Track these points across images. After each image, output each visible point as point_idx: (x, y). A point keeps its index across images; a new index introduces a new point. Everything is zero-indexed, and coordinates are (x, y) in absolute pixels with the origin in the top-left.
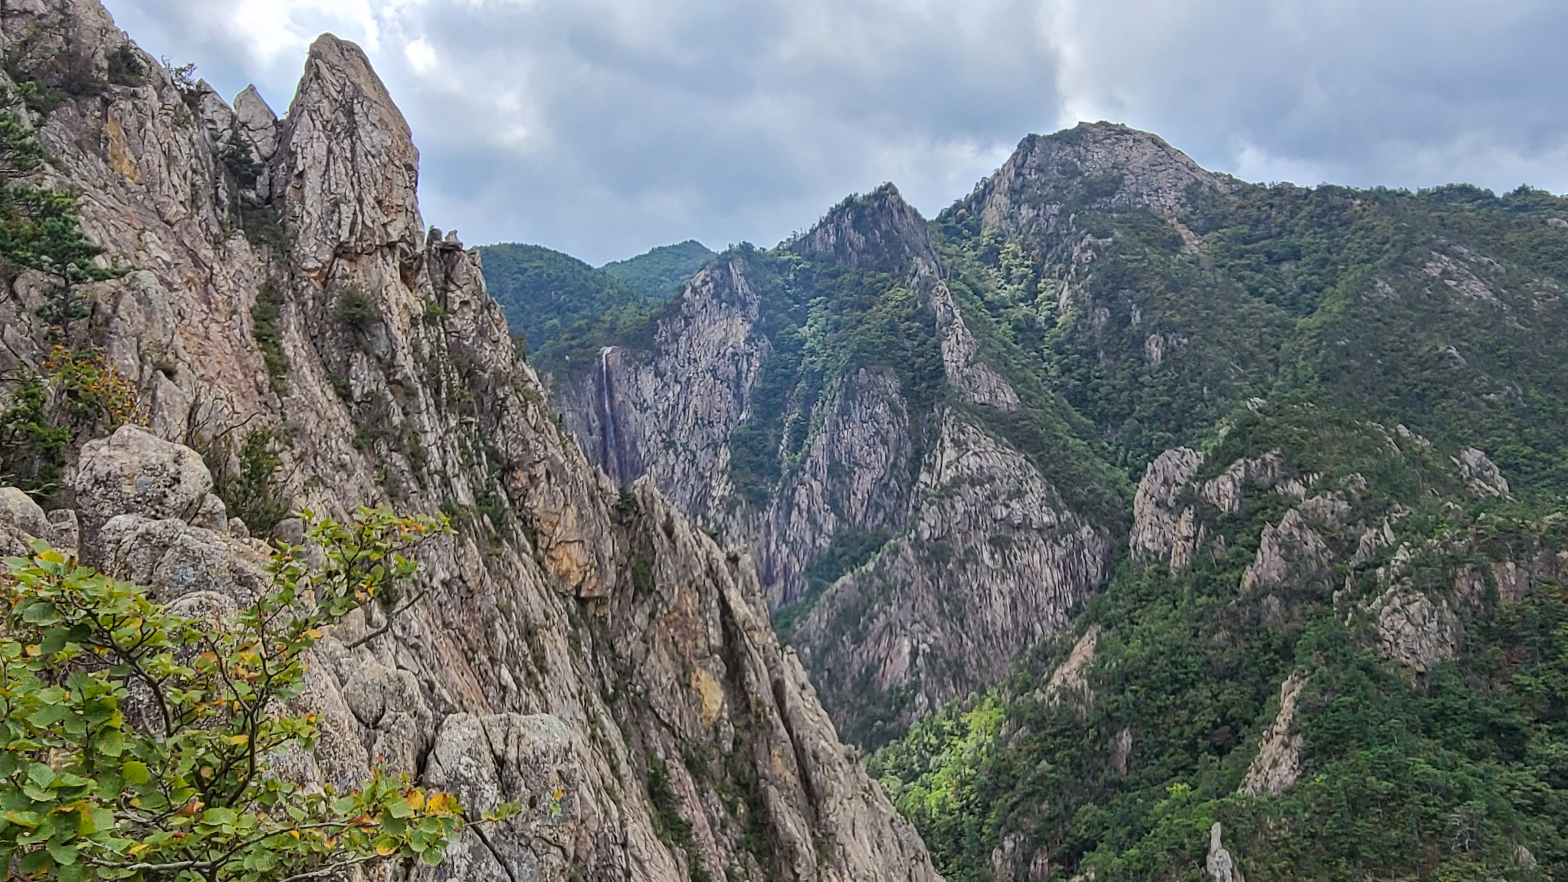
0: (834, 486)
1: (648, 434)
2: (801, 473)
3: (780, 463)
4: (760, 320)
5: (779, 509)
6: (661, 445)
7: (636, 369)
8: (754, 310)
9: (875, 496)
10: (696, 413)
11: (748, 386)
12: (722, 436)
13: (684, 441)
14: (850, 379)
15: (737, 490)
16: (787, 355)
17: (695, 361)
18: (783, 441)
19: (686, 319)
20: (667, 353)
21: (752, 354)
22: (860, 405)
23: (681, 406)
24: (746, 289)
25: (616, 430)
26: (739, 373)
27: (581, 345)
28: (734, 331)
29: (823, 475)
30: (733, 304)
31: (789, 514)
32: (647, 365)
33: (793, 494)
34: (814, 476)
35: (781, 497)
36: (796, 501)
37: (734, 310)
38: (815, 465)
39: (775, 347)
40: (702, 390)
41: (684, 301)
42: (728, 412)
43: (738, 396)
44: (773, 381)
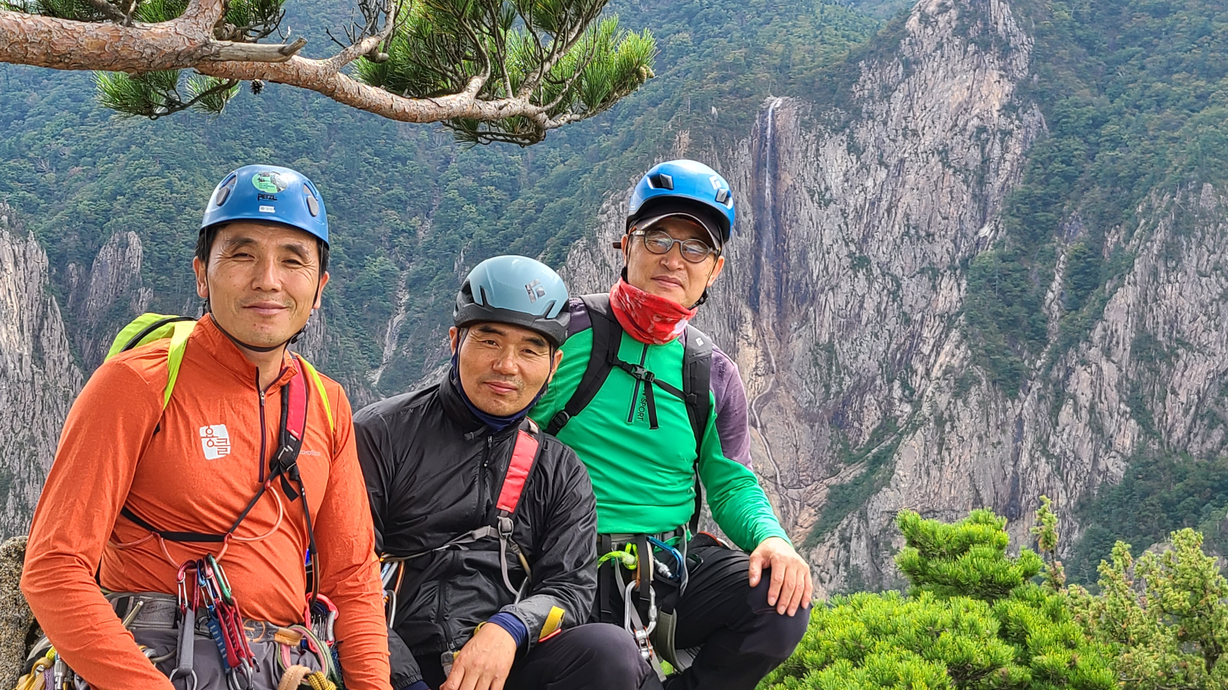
0: (1140, 374)
1: (827, 241)
2: (1084, 346)
3: (1045, 321)
4: (1028, 79)
5: (1040, 398)
6: (846, 262)
7: (819, 136)
8: (1021, 61)
9: (1210, 400)
10: (907, 216)
11: (998, 183)
12: (947, 259)
13: (884, 259)
14: (1185, 198)
15: (974, 361)
16: (1074, 143)
17: (915, 133)
18: (1055, 285)
19: (907, 64)
20: (871, 116)
21: (1010, 133)
22: (1200, 244)
23: (884, 204)
24: (1012, 25)
25: (778, 230)
26: (986, 161)
27: (734, 91)
28: (985, 92)
29: (1123, 353)
30: (986, 47)
31: (1056, 410)
32: (836, 131)
33: (1067, 376)
34: (1107, 354)
35: (1045, 380)
36: (1070, 390)
37: (987, 58)
38: (1110, 335)
39: (1053, 125)
40: (922, 182)
41: (906, 34)
42: (961, 222)
43: (981, 199)
44: (1046, 182)
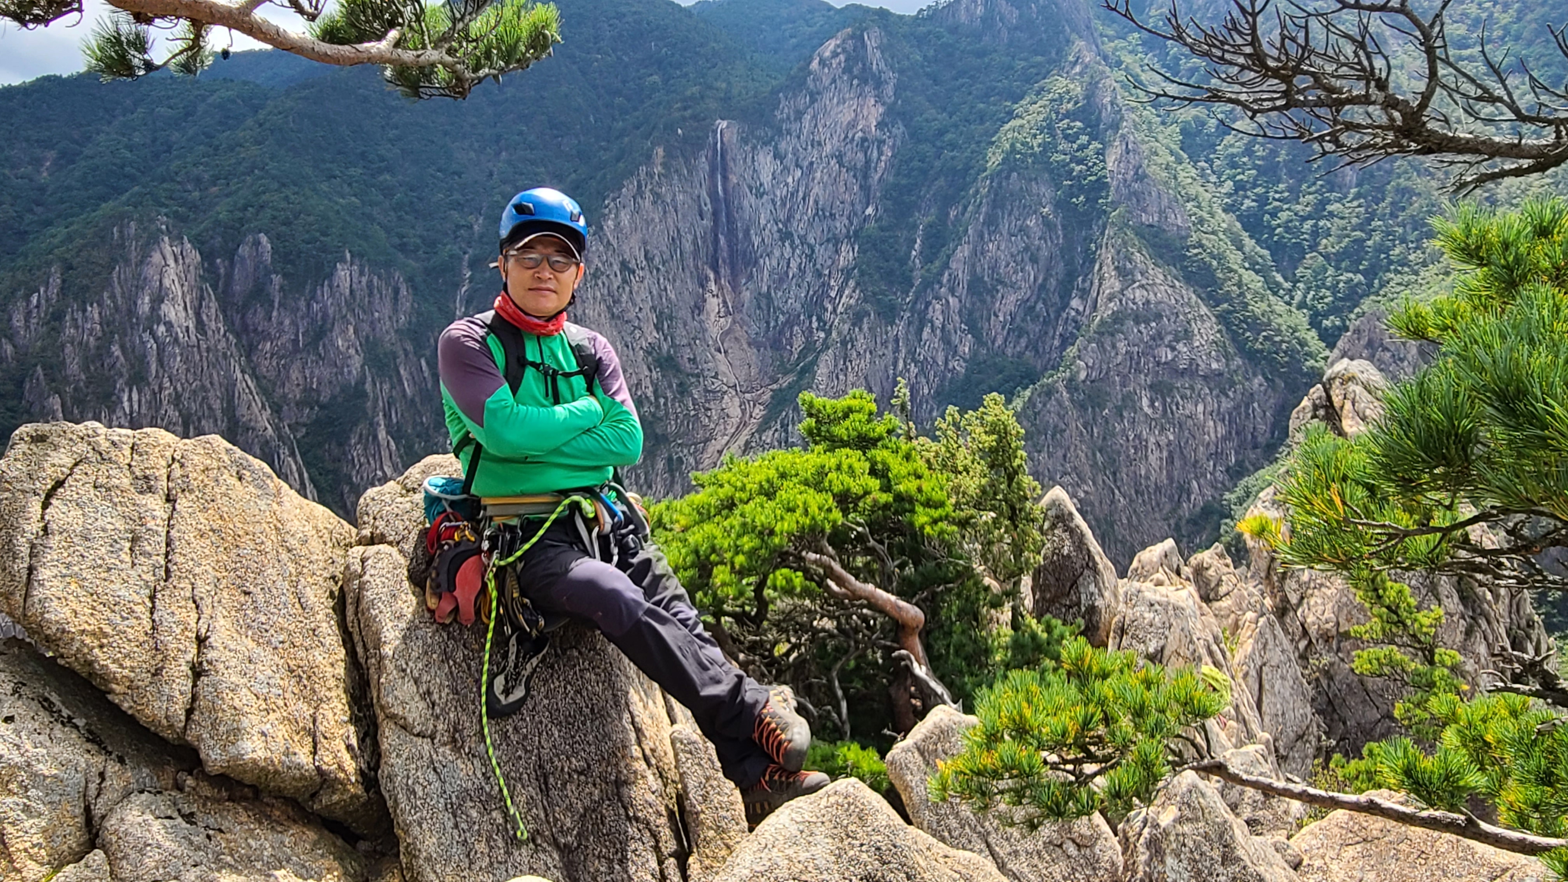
0: (973, 304)
1: (763, 222)
2: (937, 286)
3: (911, 271)
4: (895, 103)
5: (910, 323)
6: (776, 236)
7: (754, 148)
8: (889, 90)
9: (1018, 319)
10: (816, 202)
11: (877, 177)
12: (844, 231)
13: (802, 233)
14: (1000, 183)
15: (865, 300)
16: (925, 147)
17: (819, 143)
18: (917, 246)
19: (812, 95)
20: (789, 132)
21: (884, 141)
22: (1010, 215)
23: (801, 194)
24: (882, 65)
25: (729, 215)
26: (868, 162)
27: (694, 117)
28: (865, 113)
29: (962, 290)
30: (864, 81)
31: (920, 331)
32: (765, 144)
33: (927, 308)
34: (952, 291)
35: (912, 310)
36: (929, 316)
37: (867, 89)
38: (953, 279)
39: (912, 136)
40: (826, 178)
41: (810, 73)
42: (853, 205)
43: (865, 188)
44: (908, 176)
